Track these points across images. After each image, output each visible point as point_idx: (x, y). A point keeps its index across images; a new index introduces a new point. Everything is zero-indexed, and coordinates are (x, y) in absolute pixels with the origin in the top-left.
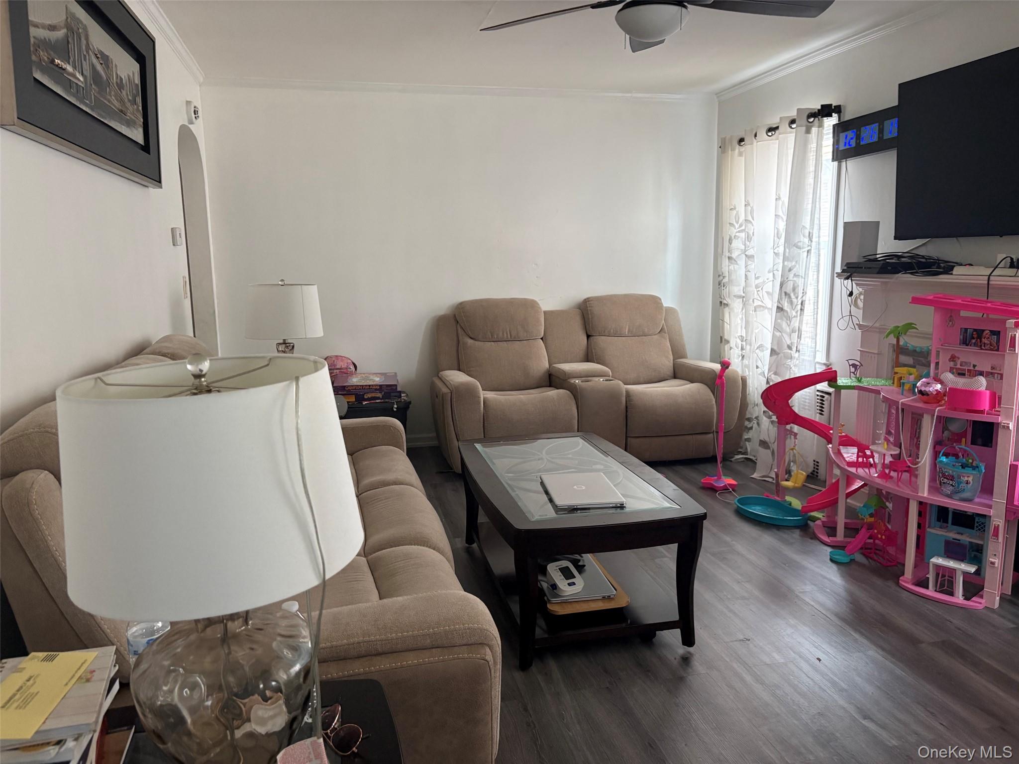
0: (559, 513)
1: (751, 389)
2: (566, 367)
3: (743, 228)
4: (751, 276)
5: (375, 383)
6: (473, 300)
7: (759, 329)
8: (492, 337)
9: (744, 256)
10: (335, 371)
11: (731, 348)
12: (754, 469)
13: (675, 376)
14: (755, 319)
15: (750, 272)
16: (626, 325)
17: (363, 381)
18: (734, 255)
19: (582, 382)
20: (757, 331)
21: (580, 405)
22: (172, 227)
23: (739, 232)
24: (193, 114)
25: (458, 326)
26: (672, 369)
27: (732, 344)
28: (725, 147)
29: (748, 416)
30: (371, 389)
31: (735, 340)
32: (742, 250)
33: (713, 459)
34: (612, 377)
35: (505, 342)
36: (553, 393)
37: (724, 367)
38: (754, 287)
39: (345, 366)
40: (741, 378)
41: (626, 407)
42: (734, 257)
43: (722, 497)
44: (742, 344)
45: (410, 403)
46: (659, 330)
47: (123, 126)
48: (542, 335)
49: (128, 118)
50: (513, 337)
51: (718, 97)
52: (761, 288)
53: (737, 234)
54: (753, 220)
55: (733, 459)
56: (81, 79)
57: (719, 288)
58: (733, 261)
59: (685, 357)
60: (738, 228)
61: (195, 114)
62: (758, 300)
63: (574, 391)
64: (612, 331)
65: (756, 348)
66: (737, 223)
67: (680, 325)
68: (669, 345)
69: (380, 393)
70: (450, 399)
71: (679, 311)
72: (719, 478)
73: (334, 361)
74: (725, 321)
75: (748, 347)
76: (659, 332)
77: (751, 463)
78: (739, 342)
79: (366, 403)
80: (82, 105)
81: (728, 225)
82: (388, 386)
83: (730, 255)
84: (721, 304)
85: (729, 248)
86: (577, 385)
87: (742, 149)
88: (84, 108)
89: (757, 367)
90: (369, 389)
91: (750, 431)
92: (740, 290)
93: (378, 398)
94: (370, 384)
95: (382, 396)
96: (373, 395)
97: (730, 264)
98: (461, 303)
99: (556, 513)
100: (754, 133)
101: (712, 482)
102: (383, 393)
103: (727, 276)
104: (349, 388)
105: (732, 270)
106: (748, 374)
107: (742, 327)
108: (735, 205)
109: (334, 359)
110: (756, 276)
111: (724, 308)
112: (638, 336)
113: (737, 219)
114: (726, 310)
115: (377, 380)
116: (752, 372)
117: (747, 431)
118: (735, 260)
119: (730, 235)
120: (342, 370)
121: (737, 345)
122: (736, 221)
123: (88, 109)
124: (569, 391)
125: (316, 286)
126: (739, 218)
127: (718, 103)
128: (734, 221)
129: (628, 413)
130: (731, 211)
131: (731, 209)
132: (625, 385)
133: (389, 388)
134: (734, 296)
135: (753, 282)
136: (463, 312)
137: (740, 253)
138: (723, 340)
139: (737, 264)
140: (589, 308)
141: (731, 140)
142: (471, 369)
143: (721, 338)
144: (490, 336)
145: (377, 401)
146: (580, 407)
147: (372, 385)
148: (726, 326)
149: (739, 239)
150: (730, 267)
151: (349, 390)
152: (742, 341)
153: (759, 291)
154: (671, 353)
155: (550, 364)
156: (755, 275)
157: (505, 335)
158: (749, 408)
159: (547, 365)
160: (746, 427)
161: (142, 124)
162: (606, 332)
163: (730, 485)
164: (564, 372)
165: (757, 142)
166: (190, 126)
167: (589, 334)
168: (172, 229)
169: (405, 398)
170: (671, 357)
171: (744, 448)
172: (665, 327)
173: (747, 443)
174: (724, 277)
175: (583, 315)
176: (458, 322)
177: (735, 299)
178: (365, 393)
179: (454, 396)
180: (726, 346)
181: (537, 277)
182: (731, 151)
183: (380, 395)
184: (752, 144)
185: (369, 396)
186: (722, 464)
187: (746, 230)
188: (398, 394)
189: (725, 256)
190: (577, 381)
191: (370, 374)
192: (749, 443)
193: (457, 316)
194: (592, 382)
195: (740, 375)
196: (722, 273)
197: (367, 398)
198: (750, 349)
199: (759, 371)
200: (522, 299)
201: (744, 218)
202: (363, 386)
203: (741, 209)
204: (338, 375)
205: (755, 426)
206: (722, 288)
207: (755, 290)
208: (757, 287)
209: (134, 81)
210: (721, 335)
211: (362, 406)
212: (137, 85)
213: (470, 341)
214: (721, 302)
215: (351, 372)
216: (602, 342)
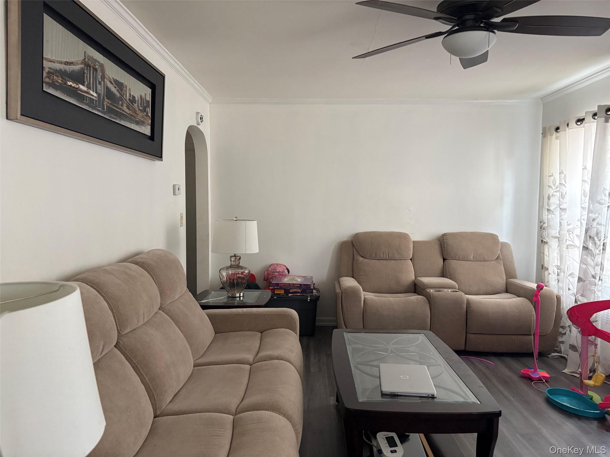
0: (383, 397)
1: (564, 304)
2: (426, 280)
3: (558, 189)
4: (564, 223)
5: (297, 283)
6: (365, 232)
7: (570, 262)
8: (376, 257)
9: (559, 208)
10: (276, 273)
11: (549, 274)
12: (565, 366)
13: (507, 291)
14: (567, 254)
15: (563, 220)
16: (471, 253)
17: (291, 281)
18: (552, 208)
19: (435, 291)
20: (568, 263)
21: (432, 308)
22: (174, 184)
23: (556, 192)
24: (200, 119)
25: (354, 248)
26: (505, 286)
27: (551, 270)
28: (545, 134)
29: (562, 324)
30: (295, 286)
31: (553, 268)
32: (557, 204)
33: (530, 355)
34: (458, 289)
35: (384, 260)
36: (414, 298)
37: (539, 289)
38: (566, 231)
39: (282, 271)
40: (556, 297)
41: (467, 312)
42: (552, 210)
43: (536, 386)
44: (558, 272)
45: (319, 297)
46: (496, 258)
47: (132, 124)
48: (411, 257)
49: (138, 120)
50: (390, 258)
51: (542, 101)
52: (572, 232)
53: (554, 193)
54: (566, 183)
55: (549, 356)
56: (95, 95)
57: (541, 230)
58: (551, 212)
59: (515, 277)
60: (554, 189)
61: (201, 119)
62: (570, 241)
63: (429, 299)
64: (461, 257)
65: (568, 275)
66: (554, 185)
67: (512, 255)
68: (503, 269)
69: (299, 289)
70: (341, 297)
71: (512, 245)
72: (536, 371)
73: (275, 267)
74: (545, 254)
75: (562, 274)
76: (496, 259)
77: (564, 360)
78: (556, 270)
79: (291, 295)
80: (94, 110)
81: (547, 186)
82: (305, 285)
83: (549, 208)
84: (542, 242)
85: (548, 203)
86: (431, 294)
87: (558, 134)
88: (96, 112)
89: (569, 289)
90: (293, 286)
91: (564, 336)
92: (556, 233)
93: (299, 293)
94: (294, 283)
95: (301, 291)
96: (295, 290)
97: (548, 214)
98: (357, 234)
99: (382, 397)
100: (567, 123)
101: (529, 373)
102: (302, 289)
103: (547, 222)
104: (281, 285)
105: (550, 218)
106: (562, 293)
107: (557, 259)
108: (552, 173)
109: (275, 266)
110: (568, 224)
111: (544, 245)
112: (480, 261)
113: (554, 183)
114: (546, 247)
115: (299, 281)
116: (565, 293)
117: (561, 335)
118: (552, 211)
119: (548, 194)
120: (280, 273)
121: (554, 272)
122: (553, 185)
123: (100, 113)
124: (425, 297)
125: (256, 221)
126: (556, 182)
127: (542, 105)
128: (552, 184)
129: (467, 316)
130: (549, 177)
131: (549, 176)
132: (465, 294)
133: (305, 286)
134: (552, 237)
135: (566, 228)
136: (358, 240)
137: (557, 206)
138: (544, 268)
139: (554, 214)
140: (445, 241)
141: (550, 128)
142: (361, 277)
143: (542, 266)
144: (375, 256)
145: (298, 294)
146: (432, 309)
147: (295, 284)
148: (546, 258)
149: (556, 197)
150: (549, 216)
151: (281, 286)
152: (558, 269)
153: (570, 234)
154: (504, 274)
155: (416, 277)
156: (567, 222)
157: (385, 255)
158: (563, 319)
159: (413, 278)
160: (561, 333)
161: (150, 123)
162: (457, 257)
163: (544, 377)
164: (423, 284)
165: (569, 129)
166: (198, 126)
167: (445, 258)
168: (173, 185)
169: (316, 293)
170: (505, 278)
171: (559, 348)
172: (501, 256)
173: (561, 344)
174: (544, 223)
175: (441, 245)
176: (354, 246)
177: (552, 239)
178: (290, 289)
179: (344, 295)
180: (546, 272)
181: (410, 218)
182: (550, 136)
183: (299, 291)
184: (565, 130)
185: (293, 290)
186: (537, 361)
187: (561, 191)
188: (311, 291)
189: (545, 208)
190: (432, 291)
191: (296, 276)
192: (563, 345)
193: (353, 242)
194: (442, 292)
195: (555, 294)
196: (543, 221)
197: (292, 292)
198: (564, 276)
199: (571, 292)
200: (398, 232)
201: (559, 183)
202: (289, 284)
203: (557, 176)
204: (277, 276)
205: (568, 332)
206: (543, 231)
207: (567, 233)
208: (568, 231)
209: (145, 98)
210: (542, 264)
211: (288, 297)
212: (148, 101)
213: (361, 259)
214: (542, 241)
215: (285, 274)
216: (453, 264)
